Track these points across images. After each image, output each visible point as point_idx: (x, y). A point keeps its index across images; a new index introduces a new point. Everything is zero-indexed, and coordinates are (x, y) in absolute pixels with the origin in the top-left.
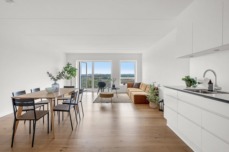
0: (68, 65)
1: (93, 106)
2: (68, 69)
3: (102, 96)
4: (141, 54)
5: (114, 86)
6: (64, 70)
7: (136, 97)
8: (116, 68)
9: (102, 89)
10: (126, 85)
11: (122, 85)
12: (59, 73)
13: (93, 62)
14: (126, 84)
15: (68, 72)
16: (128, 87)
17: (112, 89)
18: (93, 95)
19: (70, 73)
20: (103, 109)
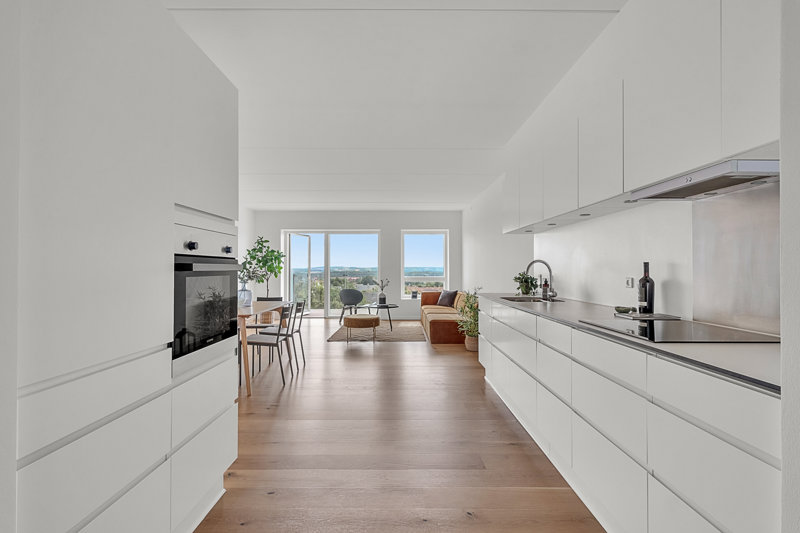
0: (259, 243)
1: (327, 349)
2: (258, 253)
3: (351, 323)
4: (461, 212)
5: (383, 300)
6: (248, 257)
7: (434, 324)
8: (391, 253)
9: (353, 310)
10: (419, 297)
11: (409, 297)
13: (327, 234)
14: (418, 295)
15: (259, 261)
16: (425, 302)
17: (379, 308)
18: (327, 327)
19: (264, 265)
20: (353, 355)
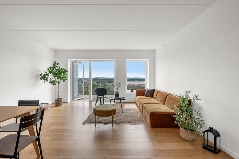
0: (54, 65)
2: (53, 70)
4: (155, 51)
5: (117, 95)
7: (154, 115)
8: (120, 70)
9: (102, 99)
11: (129, 91)
12: (41, 75)
13: (90, 61)
14: (134, 91)
15: (54, 74)
16: (138, 94)
17: (115, 99)
